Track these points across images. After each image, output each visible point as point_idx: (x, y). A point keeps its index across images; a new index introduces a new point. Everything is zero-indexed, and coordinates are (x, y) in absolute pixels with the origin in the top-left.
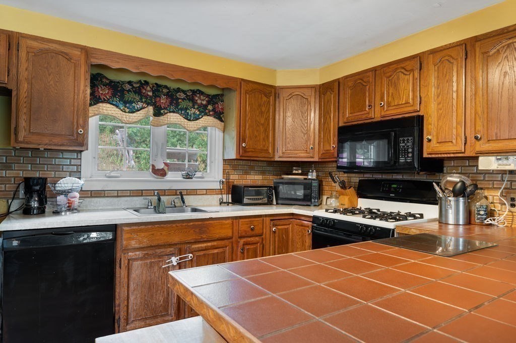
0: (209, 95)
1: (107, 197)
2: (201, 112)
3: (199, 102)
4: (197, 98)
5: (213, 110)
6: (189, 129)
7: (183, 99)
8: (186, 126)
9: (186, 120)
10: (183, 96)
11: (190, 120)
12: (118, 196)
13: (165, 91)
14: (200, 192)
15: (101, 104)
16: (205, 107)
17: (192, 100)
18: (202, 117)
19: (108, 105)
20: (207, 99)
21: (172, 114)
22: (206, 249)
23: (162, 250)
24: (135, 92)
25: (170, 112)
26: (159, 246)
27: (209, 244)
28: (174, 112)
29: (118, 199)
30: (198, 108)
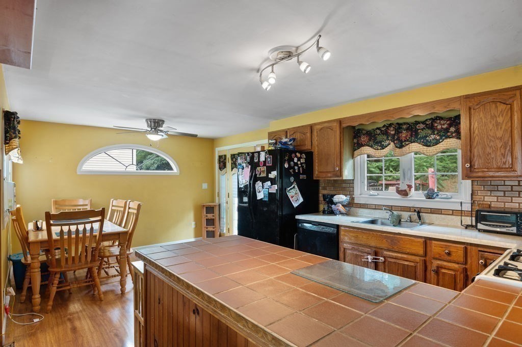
0: (451, 118)
1: (369, 208)
2: (441, 136)
3: (439, 127)
4: (436, 125)
5: (455, 132)
6: (428, 154)
7: (422, 129)
8: (425, 152)
9: (425, 147)
10: (422, 126)
11: (430, 146)
12: (375, 209)
13: (405, 127)
14: (445, 212)
15: (362, 148)
16: (447, 130)
17: (432, 127)
18: (443, 140)
19: (367, 147)
20: (448, 122)
21: (413, 144)
22: (396, 258)
23: (363, 248)
24: (383, 134)
25: (412, 142)
26: (361, 245)
27: (400, 255)
28: (414, 142)
29: (375, 210)
30: (437, 133)
